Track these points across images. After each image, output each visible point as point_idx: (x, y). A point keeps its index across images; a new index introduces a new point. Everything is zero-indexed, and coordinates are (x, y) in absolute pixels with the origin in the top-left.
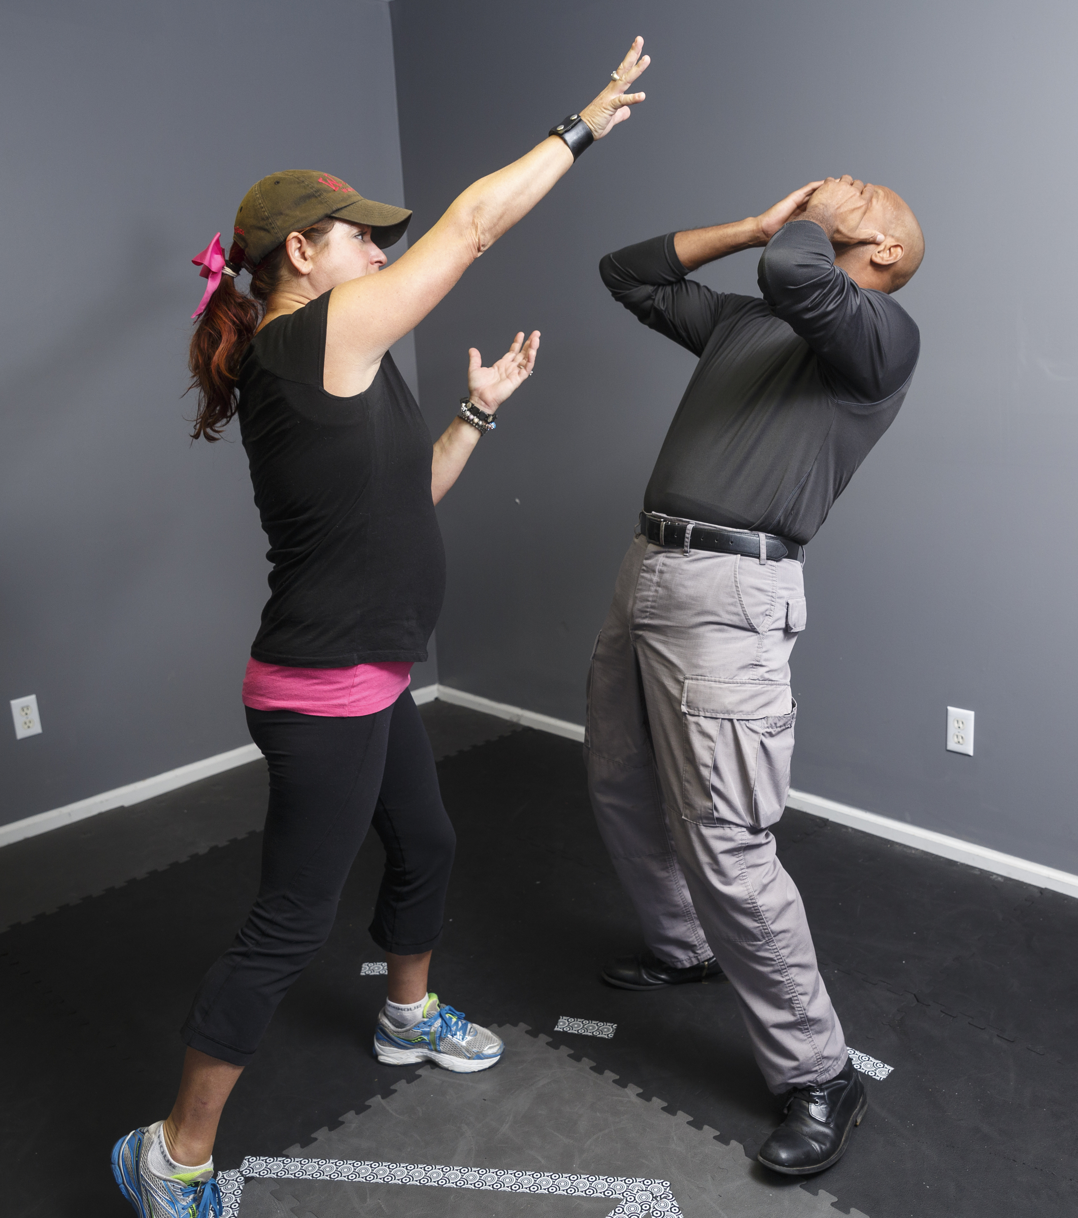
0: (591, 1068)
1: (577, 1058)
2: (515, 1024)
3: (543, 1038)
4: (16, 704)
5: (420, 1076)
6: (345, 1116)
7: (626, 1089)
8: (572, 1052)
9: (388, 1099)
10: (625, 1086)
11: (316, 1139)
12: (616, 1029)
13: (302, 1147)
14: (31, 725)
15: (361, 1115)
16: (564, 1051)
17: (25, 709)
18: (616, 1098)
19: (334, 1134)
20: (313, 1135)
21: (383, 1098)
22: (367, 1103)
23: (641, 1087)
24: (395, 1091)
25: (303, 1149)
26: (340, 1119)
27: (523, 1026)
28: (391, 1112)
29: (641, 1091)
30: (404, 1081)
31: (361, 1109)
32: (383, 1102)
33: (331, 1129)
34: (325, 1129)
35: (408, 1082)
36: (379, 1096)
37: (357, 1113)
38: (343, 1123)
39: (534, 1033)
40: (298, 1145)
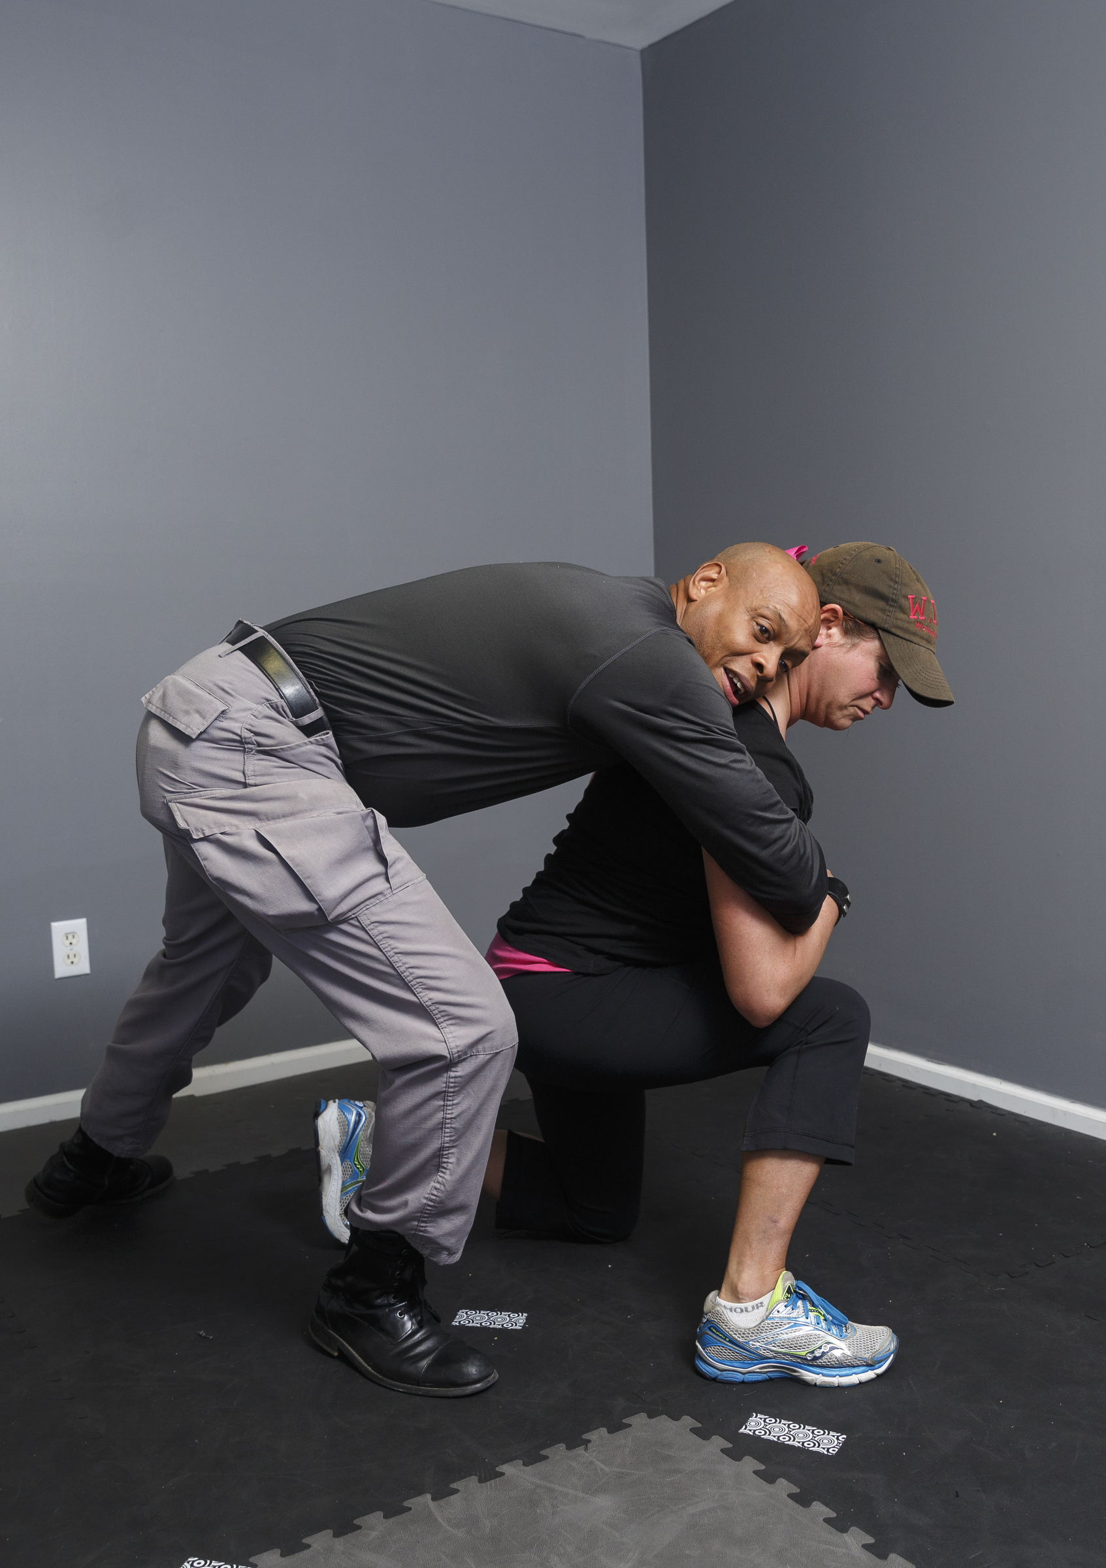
0: (791, 1496)
1: (768, 1477)
2: (676, 1418)
3: (718, 1442)
4: (59, 928)
5: (502, 1474)
6: (366, 1517)
7: (845, 1535)
8: (763, 1467)
9: (442, 1502)
10: (843, 1529)
11: (308, 1546)
12: (844, 1443)
13: (282, 1555)
14: (75, 960)
15: (392, 1520)
16: (750, 1464)
17: (70, 937)
18: (826, 1547)
19: (339, 1544)
20: (305, 1541)
21: (433, 1499)
22: (406, 1504)
23: (872, 1535)
24: (456, 1491)
25: (283, 1559)
26: (356, 1522)
27: (688, 1421)
28: (440, 1521)
29: (870, 1540)
30: (474, 1478)
31: (393, 1510)
32: (431, 1504)
33: (337, 1535)
34: (330, 1532)
35: (481, 1481)
36: (429, 1496)
37: (385, 1517)
38: (359, 1527)
39: (703, 1434)
40: (278, 1551)
